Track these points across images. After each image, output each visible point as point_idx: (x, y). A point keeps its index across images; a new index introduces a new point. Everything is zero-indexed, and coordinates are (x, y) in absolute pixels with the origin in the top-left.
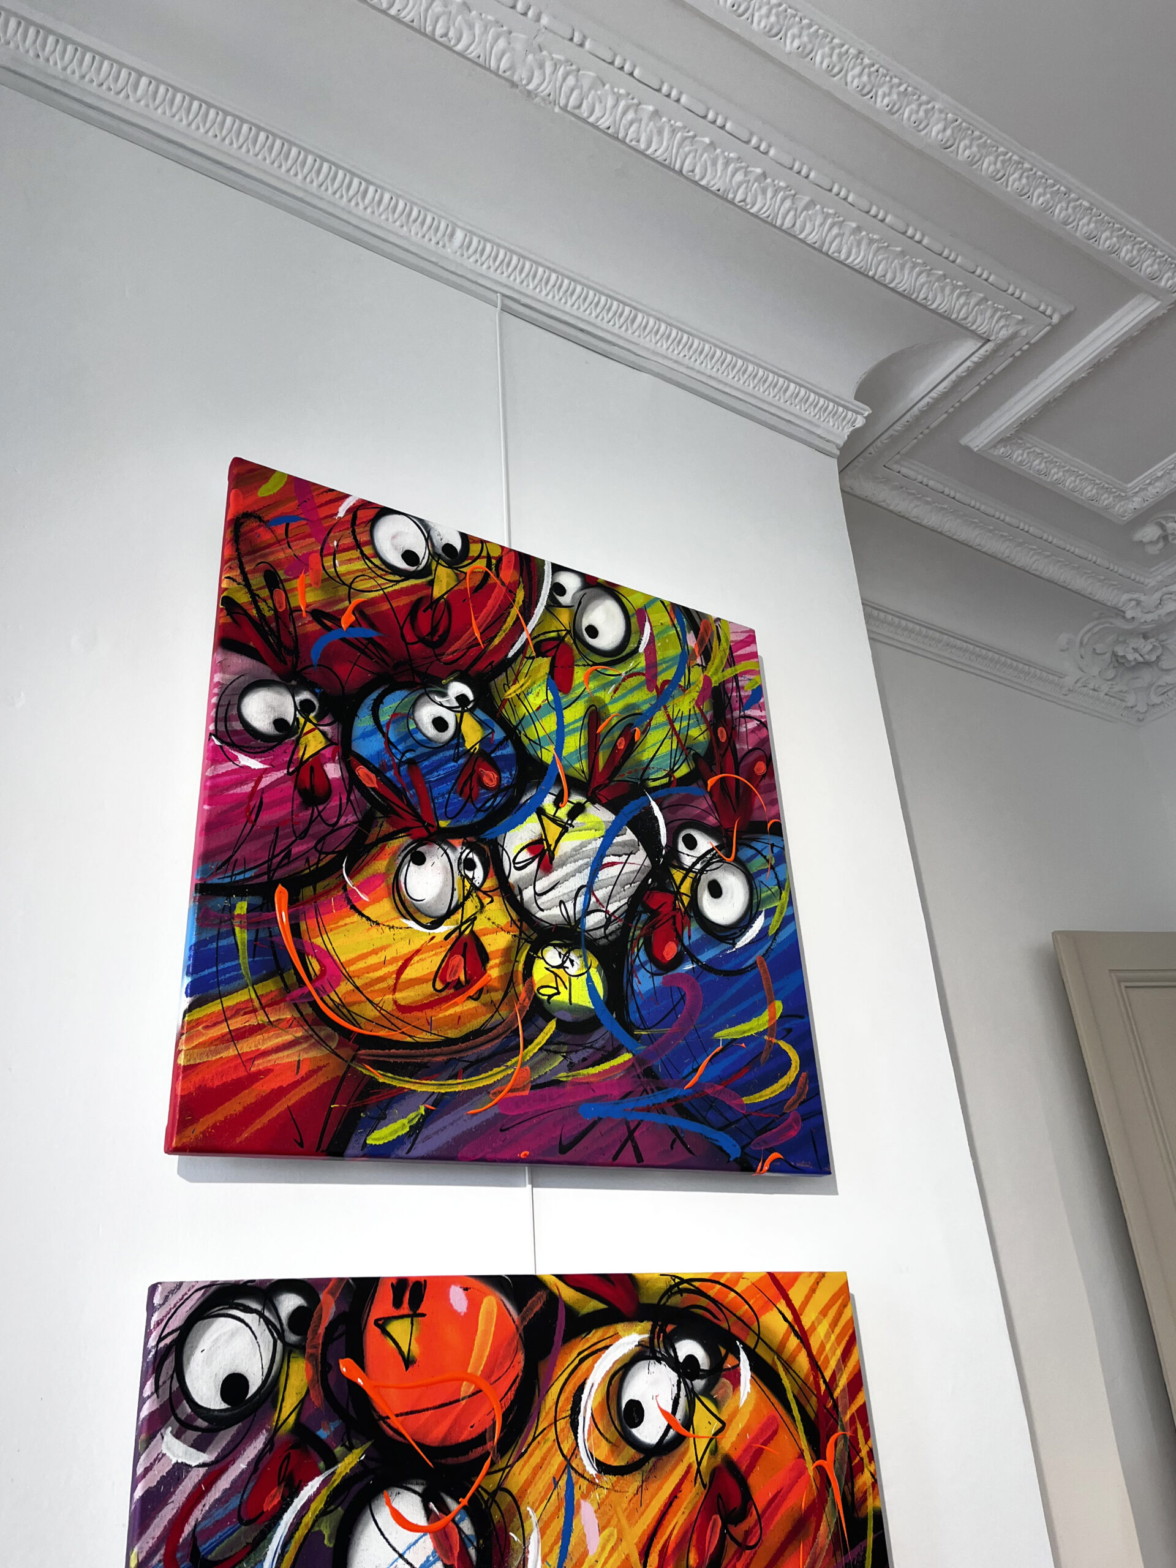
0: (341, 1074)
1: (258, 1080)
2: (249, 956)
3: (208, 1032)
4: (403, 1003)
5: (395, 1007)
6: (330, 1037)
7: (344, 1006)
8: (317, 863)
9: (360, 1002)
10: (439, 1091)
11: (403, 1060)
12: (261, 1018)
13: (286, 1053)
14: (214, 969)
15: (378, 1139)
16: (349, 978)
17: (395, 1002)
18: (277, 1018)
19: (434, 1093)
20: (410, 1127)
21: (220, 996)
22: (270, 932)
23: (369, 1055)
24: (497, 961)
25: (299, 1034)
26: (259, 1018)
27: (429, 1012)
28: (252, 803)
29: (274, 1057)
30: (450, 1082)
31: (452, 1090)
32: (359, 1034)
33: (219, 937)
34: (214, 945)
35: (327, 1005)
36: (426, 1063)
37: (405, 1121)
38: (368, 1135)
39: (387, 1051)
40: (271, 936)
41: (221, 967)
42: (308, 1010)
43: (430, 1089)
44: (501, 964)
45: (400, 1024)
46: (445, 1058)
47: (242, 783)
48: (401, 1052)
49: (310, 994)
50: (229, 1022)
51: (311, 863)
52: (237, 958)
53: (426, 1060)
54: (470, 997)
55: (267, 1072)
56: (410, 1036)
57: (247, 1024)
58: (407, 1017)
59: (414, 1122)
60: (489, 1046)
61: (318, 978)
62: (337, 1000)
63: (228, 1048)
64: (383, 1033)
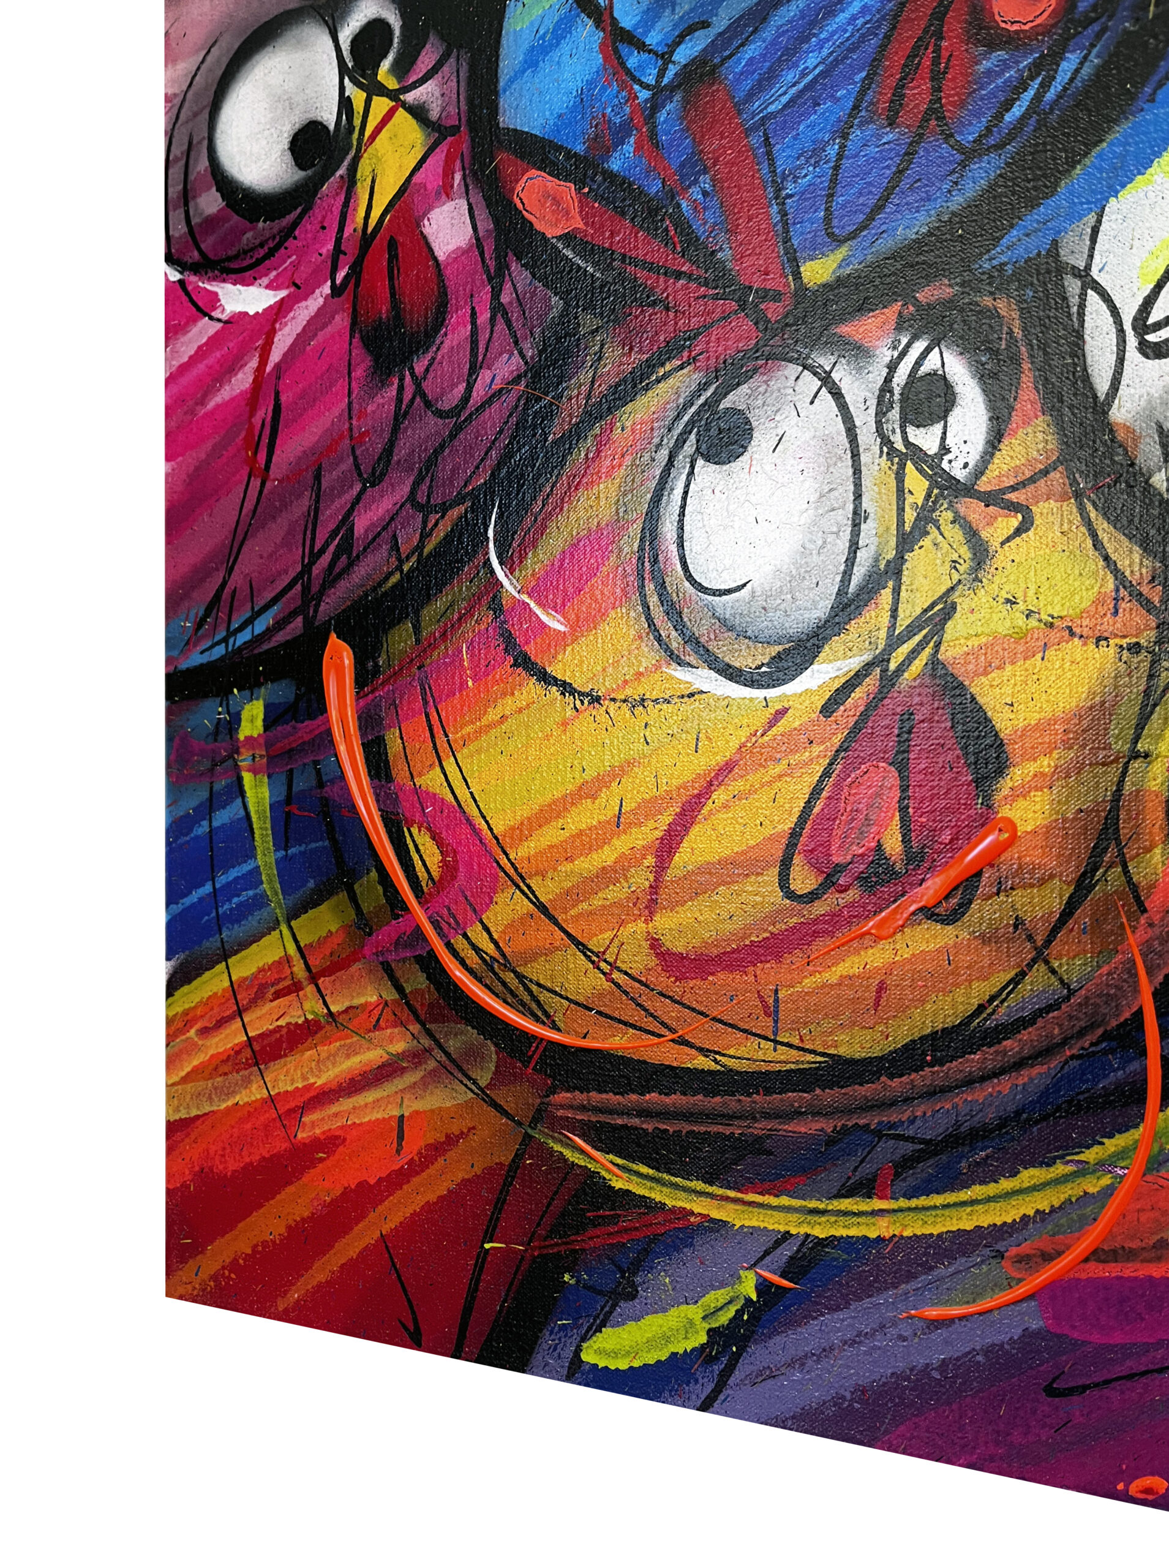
0: (507, 1158)
1: (313, 1163)
2: (277, 847)
3: (208, 1043)
4: (679, 946)
5: (653, 961)
6: (474, 1054)
7: (507, 966)
8: (420, 547)
9: (550, 951)
10: (804, 1229)
11: (686, 1127)
12: (310, 1007)
13: (369, 1096)
14: (208, 888)
15: (615, 1354)
16: (520, 881)
17: (655, 944)
18: (347, 1004)
19: (787, 1235)
20: (711, 1332)
21: (225, 955)
22: (318, 772)
23: (583, 1108)
24: (1045, 764)
25: (399, 1047)
26: (307, 1006)
27: (768, 973)
28: (257, 420)
29: (345, 1104)
30: (845, 1204)
31: (853, 1232)
32: (552, 1043)
33: (211, 805)
34: (203, 828)
35: (463, 962)
36: (759, 1139)
37: (695, 1312)
38: (584, 1339)
39: (634, 1097)
40: (321, 784)
41: (222, 880)
42: (417, 981)
43: (776, 1223)
44: (1063, 773)
45: (670, 1012)
46: (827, 1126)
47: (230, 367)
48: (676, 1100)
49: (419, 934)
50: (246, 1020)
51: (404, 550)
52: (251, 853)
53: (760, 1128)
54: (929, 913)
55: (330, 1143)
56: (704, 1052)
57: (282, 1022)
58: (696, 990)
59: (724, 1318)
60: (1004, 1085)
61: (439, 885)
62: (490, 948)
63: (247, 1082)
64: (618, 1041)
